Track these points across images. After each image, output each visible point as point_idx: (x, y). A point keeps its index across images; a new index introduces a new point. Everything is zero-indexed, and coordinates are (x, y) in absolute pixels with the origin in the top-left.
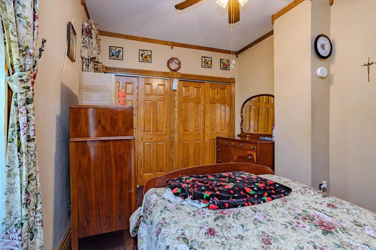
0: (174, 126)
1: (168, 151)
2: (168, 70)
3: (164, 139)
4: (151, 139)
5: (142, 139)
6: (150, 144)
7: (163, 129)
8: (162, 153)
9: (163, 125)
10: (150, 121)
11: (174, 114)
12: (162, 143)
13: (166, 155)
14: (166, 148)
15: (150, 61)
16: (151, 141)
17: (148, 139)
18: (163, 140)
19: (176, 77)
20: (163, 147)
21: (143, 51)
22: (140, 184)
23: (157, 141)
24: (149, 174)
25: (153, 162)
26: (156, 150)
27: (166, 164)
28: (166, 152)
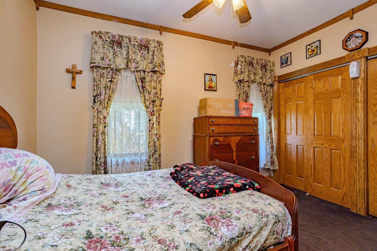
0: (356, 129)
1: (347, 164)
2: (345, 53)
3: (341, 147)
4: (323, 144)
5: (312, 143)
6: (322, 150)
7: (340, 133)
8: (338, 163)
9: (340, 127)
10: (322, 123)
11: (356, 112)
12: (339, 151)
13: (345, 168)
14: (344, 158)
15: (319, 53)
16: (323, 146)
17: (318, 144)
18: (339, 148)
19: (358, 57)
20: (340, 157)
21: (310, 45)
22: (311, 193)
23: (331, 148)
24: (321, 185)
25: (325, 172)
26: (329, 158)
27: (345, 181)
28: (344, 165)
